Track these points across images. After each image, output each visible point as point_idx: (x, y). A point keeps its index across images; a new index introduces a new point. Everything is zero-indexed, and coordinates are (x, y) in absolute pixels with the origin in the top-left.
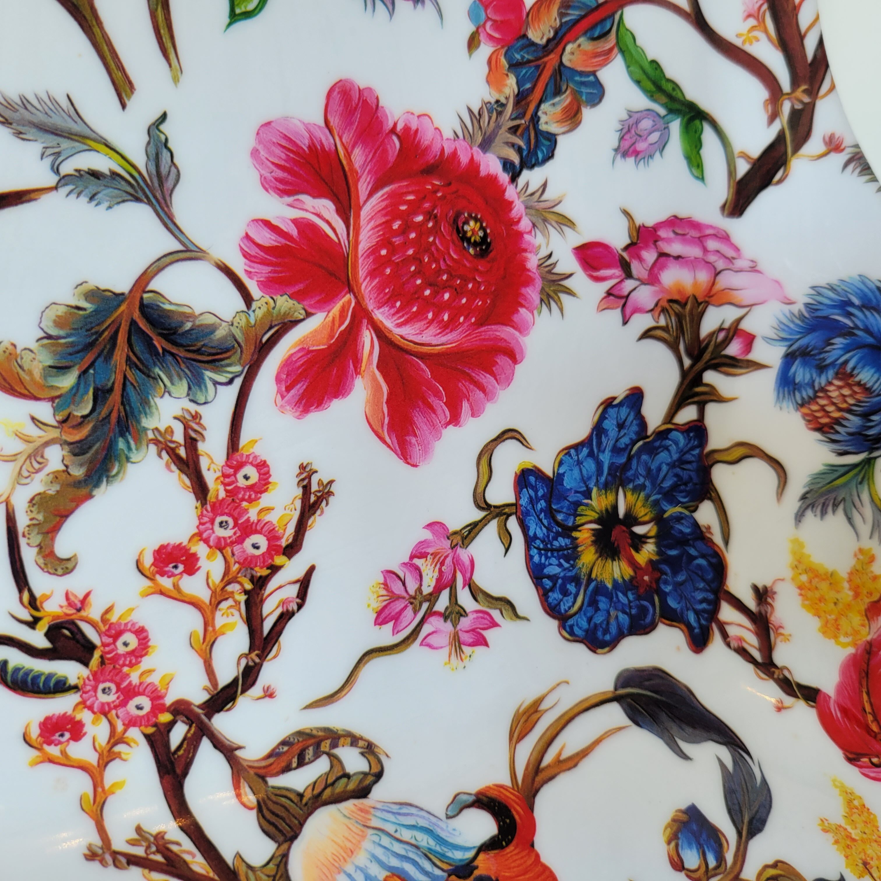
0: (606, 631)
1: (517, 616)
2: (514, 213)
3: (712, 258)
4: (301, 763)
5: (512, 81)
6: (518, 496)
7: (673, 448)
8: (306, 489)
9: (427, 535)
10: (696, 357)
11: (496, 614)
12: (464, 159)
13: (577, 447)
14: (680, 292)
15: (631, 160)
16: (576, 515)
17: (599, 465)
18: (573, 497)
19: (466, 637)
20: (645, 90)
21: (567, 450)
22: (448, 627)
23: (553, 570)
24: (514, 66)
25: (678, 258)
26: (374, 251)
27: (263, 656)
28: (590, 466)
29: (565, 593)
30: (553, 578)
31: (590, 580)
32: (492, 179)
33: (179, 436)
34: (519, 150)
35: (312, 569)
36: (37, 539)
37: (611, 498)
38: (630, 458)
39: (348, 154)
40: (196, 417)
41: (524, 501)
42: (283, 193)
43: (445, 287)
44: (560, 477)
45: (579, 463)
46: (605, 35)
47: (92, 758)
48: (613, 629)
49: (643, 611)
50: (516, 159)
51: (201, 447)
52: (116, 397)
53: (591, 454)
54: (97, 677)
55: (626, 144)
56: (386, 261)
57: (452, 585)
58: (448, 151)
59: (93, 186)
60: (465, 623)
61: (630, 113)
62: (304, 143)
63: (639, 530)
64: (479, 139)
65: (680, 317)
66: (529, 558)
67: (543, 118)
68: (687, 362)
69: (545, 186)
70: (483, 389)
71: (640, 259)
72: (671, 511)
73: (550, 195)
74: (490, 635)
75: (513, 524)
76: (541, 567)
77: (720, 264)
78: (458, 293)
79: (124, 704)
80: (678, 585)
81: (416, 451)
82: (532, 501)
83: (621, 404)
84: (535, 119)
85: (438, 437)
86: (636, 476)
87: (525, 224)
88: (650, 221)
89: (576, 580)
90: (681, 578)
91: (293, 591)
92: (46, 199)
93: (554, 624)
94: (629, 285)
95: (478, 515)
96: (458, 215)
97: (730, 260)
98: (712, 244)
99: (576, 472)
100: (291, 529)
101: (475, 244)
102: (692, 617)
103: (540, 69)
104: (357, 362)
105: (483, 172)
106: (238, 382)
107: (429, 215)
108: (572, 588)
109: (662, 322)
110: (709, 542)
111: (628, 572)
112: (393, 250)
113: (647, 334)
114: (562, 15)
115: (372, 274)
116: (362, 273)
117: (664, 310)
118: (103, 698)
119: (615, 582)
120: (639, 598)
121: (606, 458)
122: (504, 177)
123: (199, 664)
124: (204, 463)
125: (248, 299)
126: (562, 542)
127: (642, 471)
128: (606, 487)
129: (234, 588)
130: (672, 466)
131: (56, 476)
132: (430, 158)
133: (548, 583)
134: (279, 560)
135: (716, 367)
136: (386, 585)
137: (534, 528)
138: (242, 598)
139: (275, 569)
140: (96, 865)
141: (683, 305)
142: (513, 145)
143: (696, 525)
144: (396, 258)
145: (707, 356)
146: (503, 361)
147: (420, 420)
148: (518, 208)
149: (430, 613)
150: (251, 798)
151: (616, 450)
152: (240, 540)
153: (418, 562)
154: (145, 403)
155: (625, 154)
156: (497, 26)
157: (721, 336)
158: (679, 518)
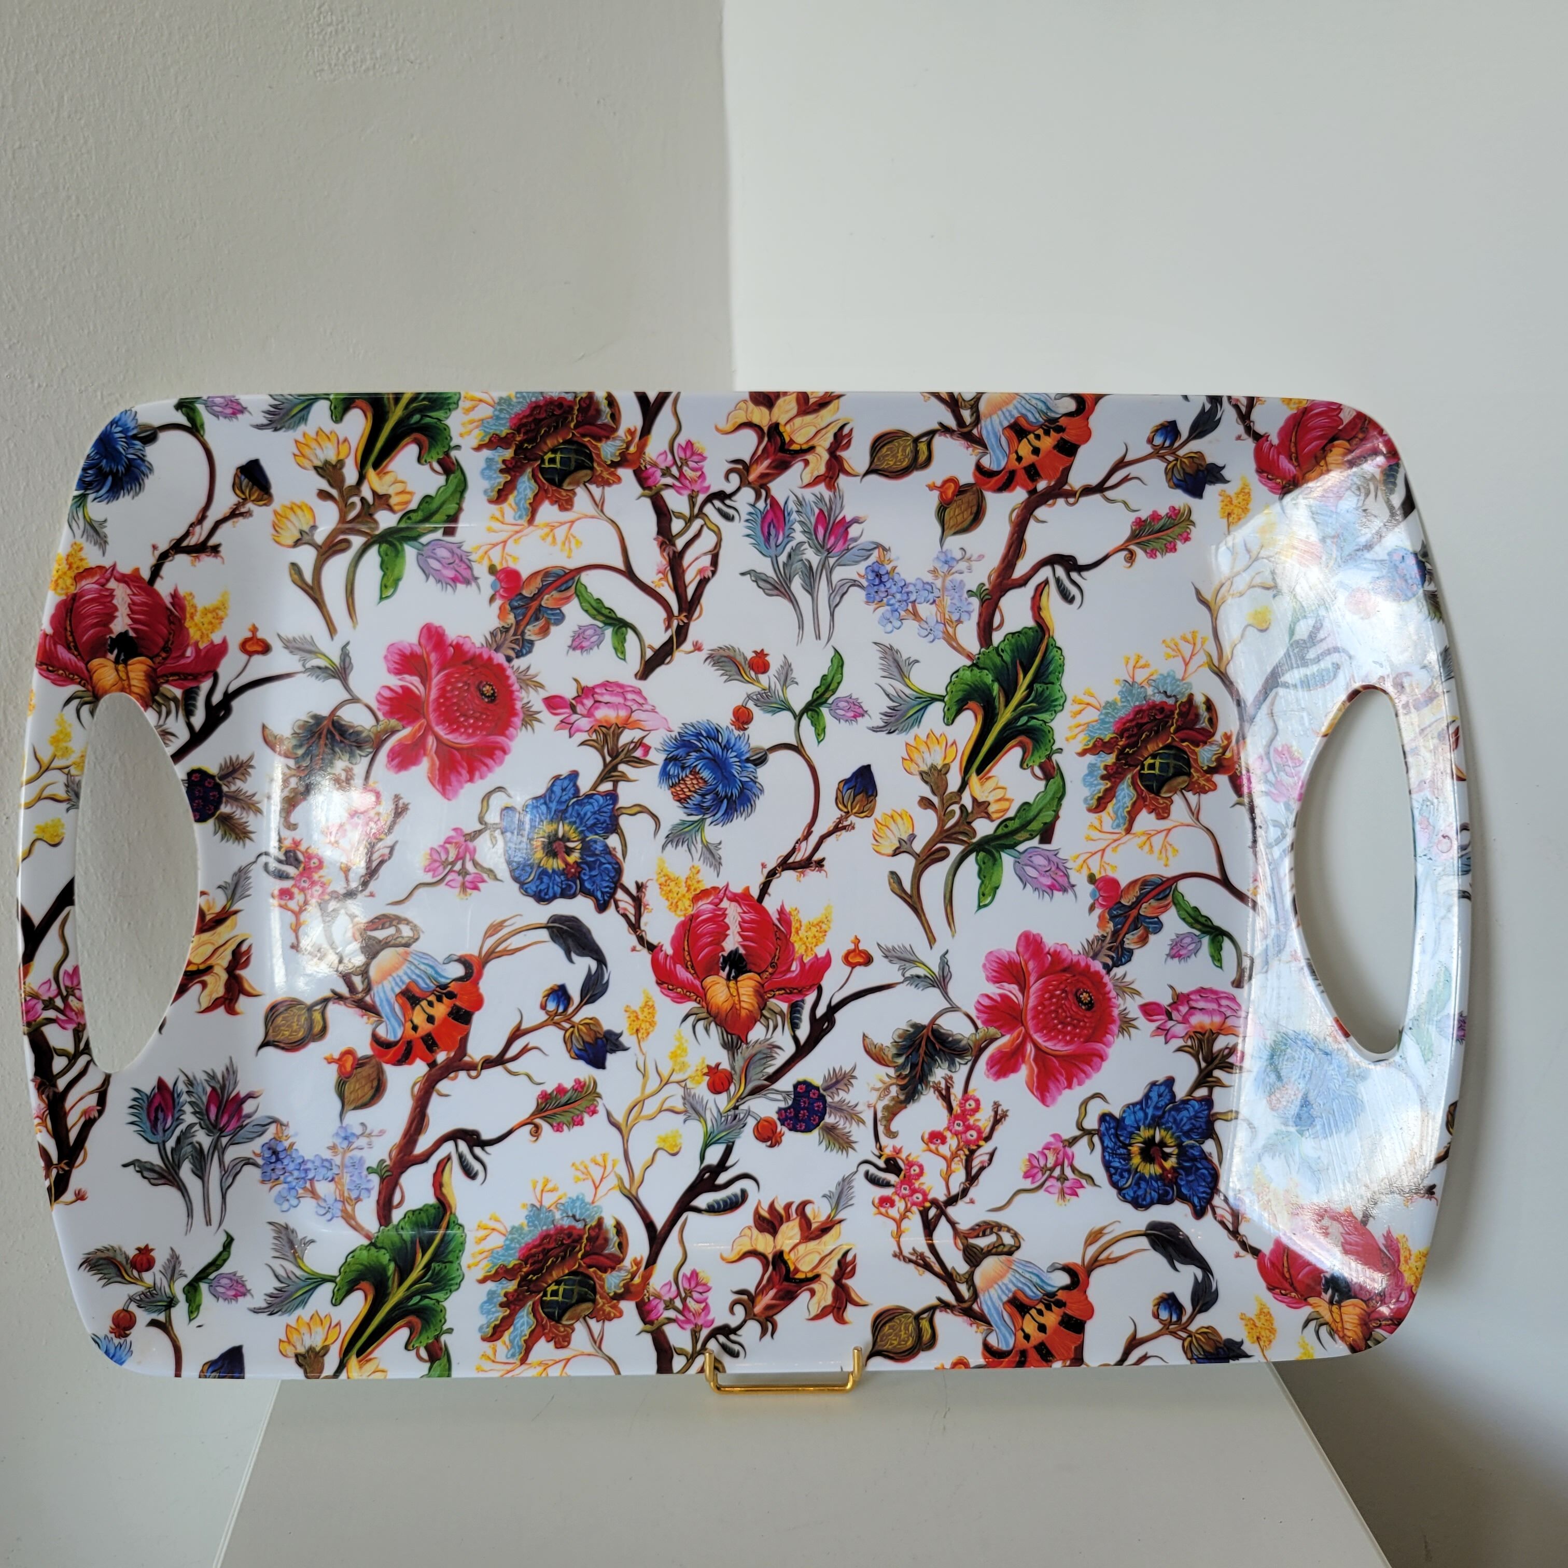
0: (1144, 1199)
1: (1095, 1185)
2: (1107, 989)
3: (1223, 1009)
4: (984, 1235)
5: (1111, 925)
6: (1100, 1125)
7: (1191, 1109)
8: (996, 1113)
9: (1052, 1140)
10: (1209, 1063)
11: (1084, 1182)
12: (1083, 964)
13: (1134, 1105)
14: (1202, 1028)
15: (1176, 960)
16: (1131, 1138)
17: (1146, 1115)
18: (1130, 1129)
19: (1066, 1190)
20: (1187, 923)
21: (1128, 1106)
22: (1059, 1184)
23: (1116, 1164)
24: (1112, 918)
25: (1201, 1010)
26: (1035, 1008)
27: (971, 1184)
28: (1140, 1115)
29: (1122, 1176)
30: (1116, 1169)
31: (1136, 1172)
32: (1097, 973)
33: (943, 1085)
34: (1112, 958)
35: (995, 1149)
36: (884, 1123)
37: (1151, 1132)
38: (1164, 1113)
39: (1026, 964)
40: (951, 1078)
41: (1103, 1129)
42: (995, 982)
43: (1069, 1024)
44: (1123, 1119)
45: (1134, 1113)
46: (1165, 897)
47: (897, 1216)
48: (1148, 1199)
49: (1167, 1193)
50: (1110, 962)
51: (952, 1091)
52: (919, 1067)
53: (1142, 1109)
54: (902, 1183)
55: (1174, 952)
56: (1041, 1012)
57: (1062, 1165)
58: (1075, 960)
59: (917, 981)
60: (1067, 1184)
61: (1178, 936)
62: (1006, 960)
63: (1167, 1150)
64: (1091, 954)
65: (1200, 1041)
66: (1103, 1157)
67: (1126, 941)
68: (1203, 1065)
69: (1125, 975)
70: (1084, 1072)
71: (1178, 1011)
72: (1187, 1142)
73: (1127, 979)
74: (1079, 1191)
75: (1096, 1139)
76: (1110, 1162)
77: (1229, 1013)
78: (1075, 1027)
79: (911, 1195)
80: (1188, 1182)
81: (1049, 1100)
82: (1107, 1129)
83: (1161, 1085)
84: (1122, 942)
85: (1060, 1094)
86: (1167, 1122)
87: (1113, 994)
88: (1185, 991)
89: (1129, 1171)
90: (1190, 1178)
91: (986, 1158)
92: (898, 987)
93: (1114, 1192)
94: (1170, 1024)
95: (1078, 1133)
96: (1078, 990)
97: (1235, 1011)
98: (1224, 1002)
99: (1132, 1117)
100: (988, 1130)
101: (1085, 1004)
102: (1196, 1201)
103: (1127, 918)
104: (1023, 1057)
105: (1092, 969)
106: (970, 1064)
107: (1064, 991)
108: (1126, 1174)
109: (1189, 1043)
110: (1210, 1162)
111: (1159, 1171)
112: (1044, 1007)
113: (1180, 1049)
114: (1141, 889)
115: (1033, 1018)
116: (1029, 1017)
117: (1191, 1037)
118: (904, 1192)
119: (1150, 1175)
120: (1164, 1185)
121: (1150, 1112)
122: (1103, 972)
123: (943, 1184)
124: (952, 1098)
125: (977, 1028)
126: (1122, 1151)
127: (1171, 1119)
128: (1149, 1126)
129: (961, 1152)
130: (1190, 1119)
131: (893, 1099)
132: (1066, 965)
133: (1113, 1171)
134: (982, 1143)
135: (1221, 1068)
136: (1030, 1161)
137: (1107, 1142)
138: (964, 1158)
139: (979, 1147)
140: (896, 1260)
141: (1203, 1035)
142: (1109, 956)
143: (1203, 1151)
144: (1046, 1011)
145: (1217, 1062)
146: (1096, 1060)
147: (1052, 1086)
148: (1110, 986)
149: (1050, 1176)
150: (961, 1246)
151: (1156, 1108)
152: (965, 1132)
153: (1046, 1152)
154: (931, 1070)
155: (1173, 957)
156: (1105, 899)
157: (1226, 1051)
158: (1192, 1147)
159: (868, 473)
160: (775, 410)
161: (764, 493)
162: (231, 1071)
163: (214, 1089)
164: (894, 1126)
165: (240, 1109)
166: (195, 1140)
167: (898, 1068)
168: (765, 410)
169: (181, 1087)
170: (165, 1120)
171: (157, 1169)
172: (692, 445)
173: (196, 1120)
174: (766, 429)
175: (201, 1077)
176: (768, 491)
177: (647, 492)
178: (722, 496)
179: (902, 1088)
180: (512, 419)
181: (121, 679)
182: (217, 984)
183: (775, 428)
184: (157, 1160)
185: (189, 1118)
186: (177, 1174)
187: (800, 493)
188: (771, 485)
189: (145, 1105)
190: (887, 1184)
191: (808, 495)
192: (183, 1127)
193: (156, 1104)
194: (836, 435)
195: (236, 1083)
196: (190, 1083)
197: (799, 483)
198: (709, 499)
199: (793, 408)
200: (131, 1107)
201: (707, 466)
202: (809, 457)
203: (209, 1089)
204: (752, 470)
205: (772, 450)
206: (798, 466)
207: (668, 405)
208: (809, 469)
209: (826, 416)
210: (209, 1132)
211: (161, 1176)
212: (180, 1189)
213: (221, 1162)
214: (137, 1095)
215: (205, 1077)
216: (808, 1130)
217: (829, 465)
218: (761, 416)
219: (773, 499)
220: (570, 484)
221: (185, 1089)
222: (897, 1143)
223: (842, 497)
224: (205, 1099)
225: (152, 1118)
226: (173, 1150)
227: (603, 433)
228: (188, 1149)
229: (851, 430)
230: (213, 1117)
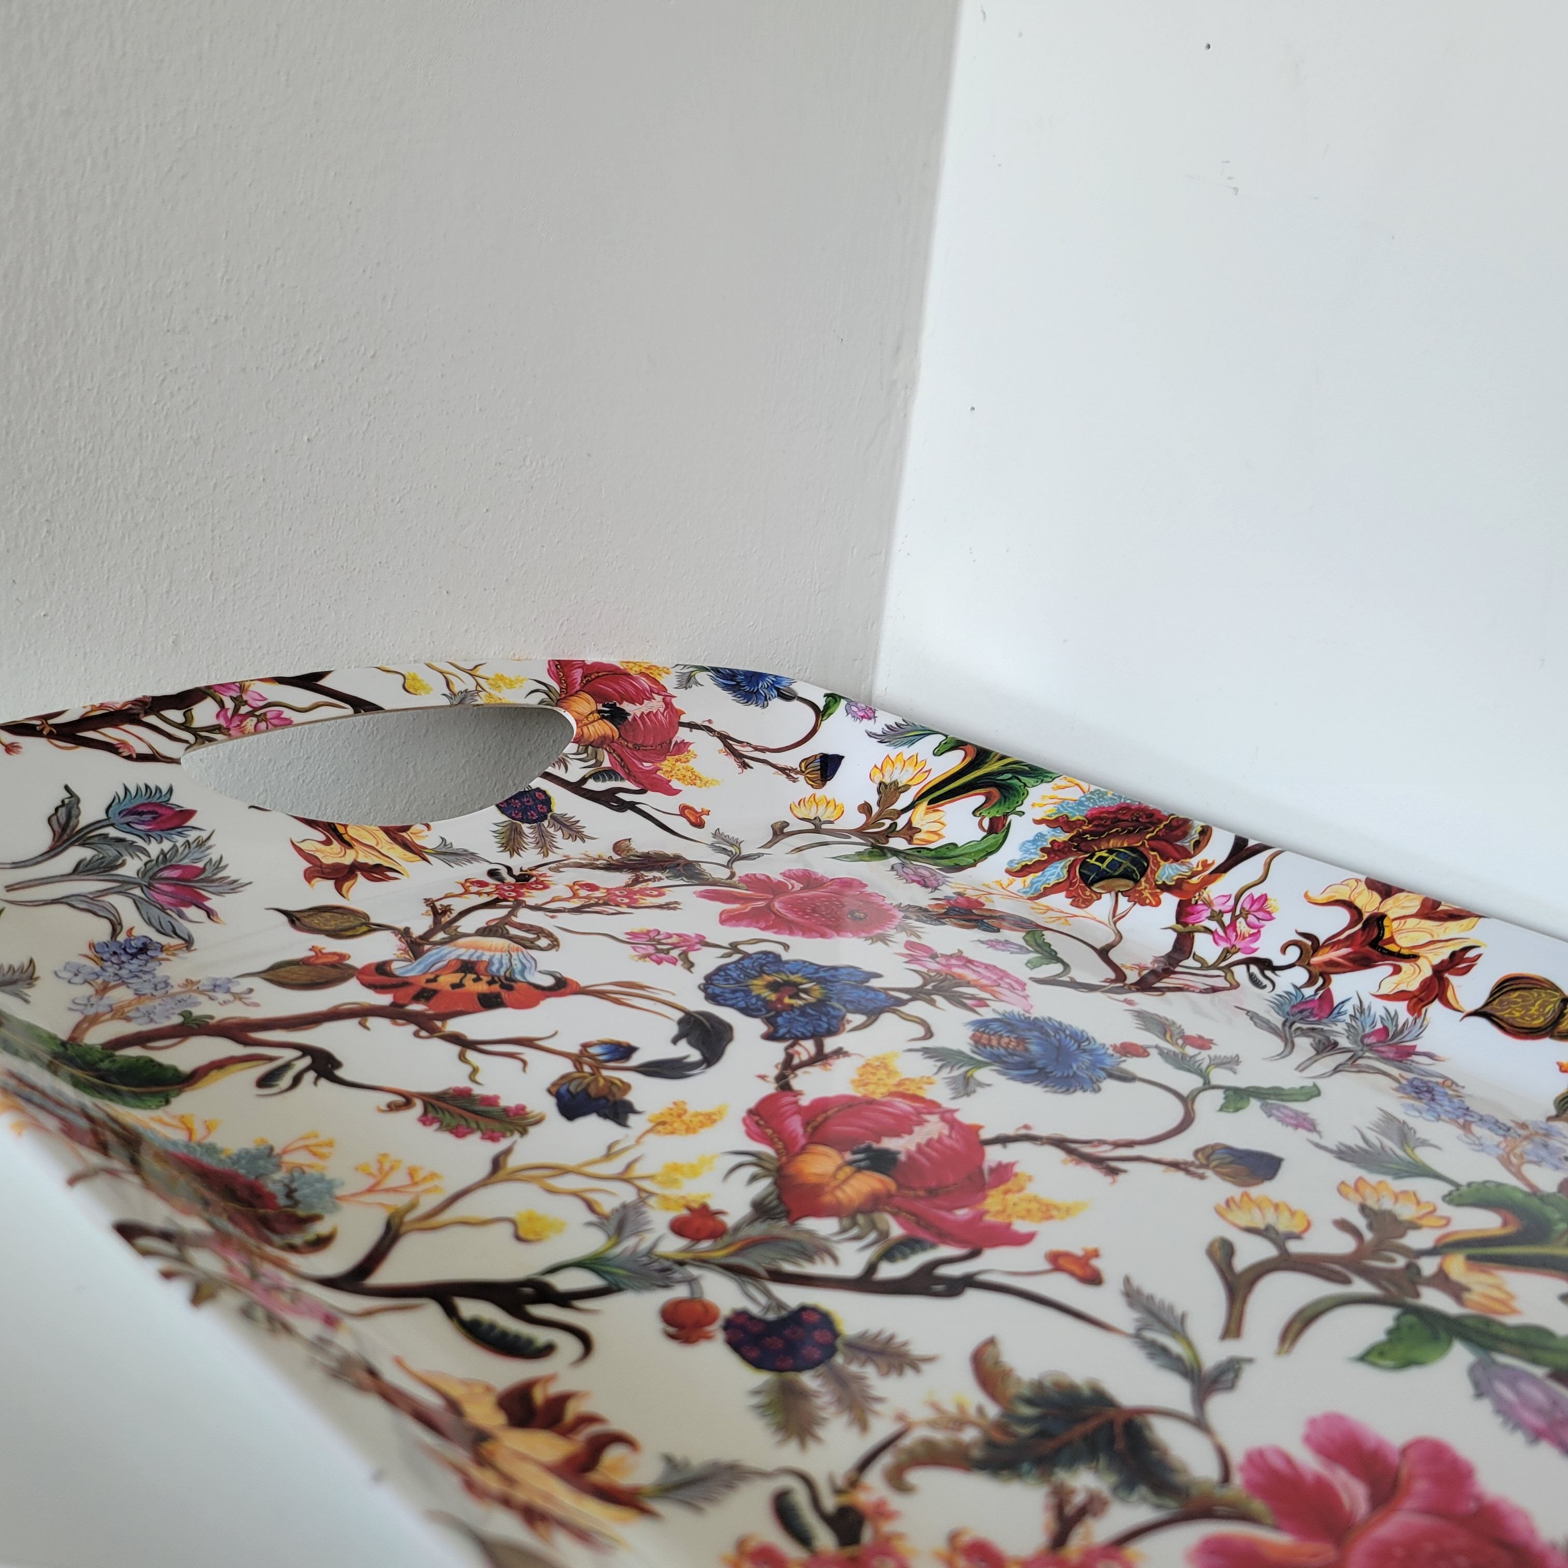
26: (1388, 1544)
36: (902, 1458)
39: (1410, 1478)
42: (1320, 1453)
52: (1054, 1443)
59: (1158, 1352)
62: (1369, 1446)
106: (1165, 1513)
116: (1362, 1546)
124: (1080, 1530)
125: (1225, 1479)
131: (956, 1442)
154: (1072, 1463)
159: (1476, 1013)
160: (1390, 902)
161: (1320, 981)
162: (234, 886)
163: (204, 870)
164: (915, 1477)
165: (188, 904)
166: (128, 858)
167: (1009, 1415)
168: (1377, 897)
169: (192, 835)
170: (143, 823)
171: (72, 823)
172: (1266, 899)
173: (154, 856)
174: (1365, 916)
175: (214, 855)
176: (1327, 981)
177: (1180, 927)
178: (1265, 965)
179: (990, 1444)
180: (1093, 809)
181: (587, 717)
182: (333, 855)
183: (1378, 920)
184: (84, 821)
185: (154, 849)
186: (72, 844)
187: (1367, 1000)
188: (1334, 977)
189: (155, 800)
190: (802, 1537)
191: (1378, 1008)
192: (140, 842)
193: (160, 811)
194: (1453, 954)
195: (220, 894)
196: (201, 844)
197: (1374, 991)
198: (1247, 962)
199: (1414, 905)
200: (147, 787)
201: (1268, 929)
202: (1405, 966)
203: (201, 865)
204: (1320, 953)
205: (1360, 939)
206: (1384, 970)
207: (1264, 856)
208: (1396, 978)
209: (1452, 929)
210: (143, 873)
211: (64, 828)
212: (52, 849)
213: (106, 892)
214: (164, 791)
215: (215, 858)
216: (757, 1364)
217: (1426, 985)
218: (1369, 903)
219: (1329, 992)
220: (1102, 887)
221: (191, 839)
222: (896, 1501)
223: (1423, 1028)
224: (186, 862)
225: (140, 810)
226: (105, 836)
227: (1176, 855)
228: (111, 852)
229: (1479, 956)
230: (165, 874)
